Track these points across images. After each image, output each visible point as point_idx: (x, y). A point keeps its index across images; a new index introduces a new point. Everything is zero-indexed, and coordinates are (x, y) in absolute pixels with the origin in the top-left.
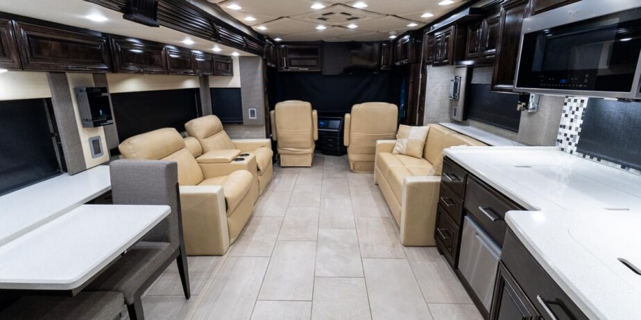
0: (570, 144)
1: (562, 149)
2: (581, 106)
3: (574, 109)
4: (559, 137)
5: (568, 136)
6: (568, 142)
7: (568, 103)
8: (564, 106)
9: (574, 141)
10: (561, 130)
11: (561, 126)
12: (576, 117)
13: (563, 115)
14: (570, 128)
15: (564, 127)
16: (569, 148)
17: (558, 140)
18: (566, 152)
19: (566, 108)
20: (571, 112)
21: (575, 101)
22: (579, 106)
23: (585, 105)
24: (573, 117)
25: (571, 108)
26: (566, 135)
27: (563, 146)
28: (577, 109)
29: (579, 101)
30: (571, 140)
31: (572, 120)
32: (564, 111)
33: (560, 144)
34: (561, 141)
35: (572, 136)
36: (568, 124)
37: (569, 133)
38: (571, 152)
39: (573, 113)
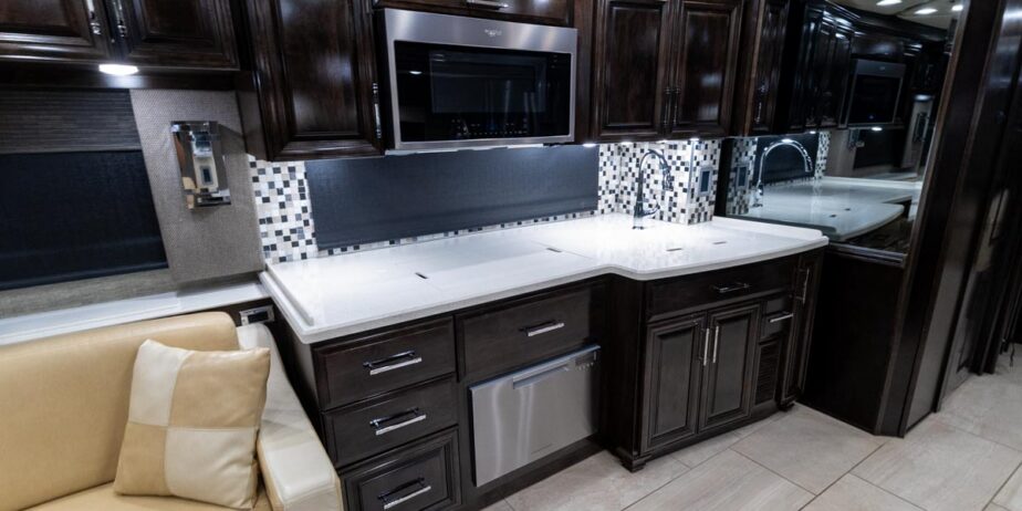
0: (295, 244)
1: (283, 259)
2: (293, 178)
3: (279, 185)
4: (266, 242)
5: (286, 233)
6: (289, 243)
7: (261, 177)
8: (255, 184)
9: (302, 237)
10: (263, 228)
11: (262, 221)
12: (289, 198)
13: (258, 200)
14: (284, 219)
15: (270, 220)
16: (297, 252)
17: (266, 248)
18: (291, 260)
19: (262, 186)
20: (275, 191)
21: (277, 171)
22: (288, 178)
23: (300, 175)
24: (282, 198)
25: (271, 185)
26: (279, 233)
27: (281, 253)
28: (286, 184)
29: (285, 171)
30: (294, 237)
31: (282, 205)
32: (258, 193)
33: (273, 253)
34: (274, 247)
35: (293, 231)
36: (276, 213)
37: (285, 228)
38: (304, 256)
39: (280, 192)
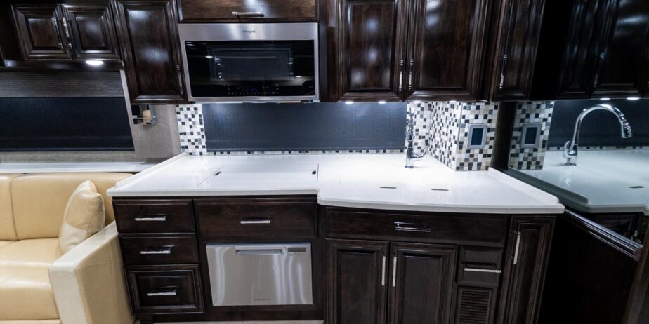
0: (197, 147)
1: (191, 154)
2: (196, 113)
3: (190, 116)
4: (183, 144)
5: (193, 141)
6: (194, 146)
7: (181, 112)
8: (178, 115)
9: (201, 144)
10: (182, 137)
11: (181, 134)
12: (194, 123)
13: (180, 123)
14: (192, 134)
15: (185, 134)
16: (198, 151)
17: (183, 147)
18: (195, 155)
19: (181, 116)
20: (188, 119)
21: (188, 109)
22: (194, 113)
23: (200, 112)
24: (191, 123)
25: (186, 116)
26: (189, 140)
27: (190, 150)
28: (193, 116)
29: (192, 109)
30: (197, 144)
31: (191, 127)
32: (180, 120)
33: (186, 150)
34: (187, 147)
35: (196, 140)
36: (188, 130)
37: (192, 138)
38: (201, 154)
39: (190, 120)
